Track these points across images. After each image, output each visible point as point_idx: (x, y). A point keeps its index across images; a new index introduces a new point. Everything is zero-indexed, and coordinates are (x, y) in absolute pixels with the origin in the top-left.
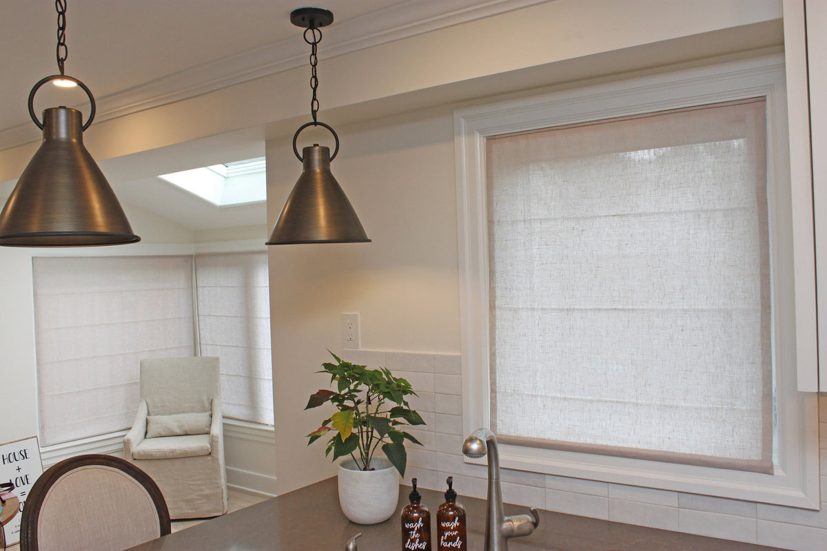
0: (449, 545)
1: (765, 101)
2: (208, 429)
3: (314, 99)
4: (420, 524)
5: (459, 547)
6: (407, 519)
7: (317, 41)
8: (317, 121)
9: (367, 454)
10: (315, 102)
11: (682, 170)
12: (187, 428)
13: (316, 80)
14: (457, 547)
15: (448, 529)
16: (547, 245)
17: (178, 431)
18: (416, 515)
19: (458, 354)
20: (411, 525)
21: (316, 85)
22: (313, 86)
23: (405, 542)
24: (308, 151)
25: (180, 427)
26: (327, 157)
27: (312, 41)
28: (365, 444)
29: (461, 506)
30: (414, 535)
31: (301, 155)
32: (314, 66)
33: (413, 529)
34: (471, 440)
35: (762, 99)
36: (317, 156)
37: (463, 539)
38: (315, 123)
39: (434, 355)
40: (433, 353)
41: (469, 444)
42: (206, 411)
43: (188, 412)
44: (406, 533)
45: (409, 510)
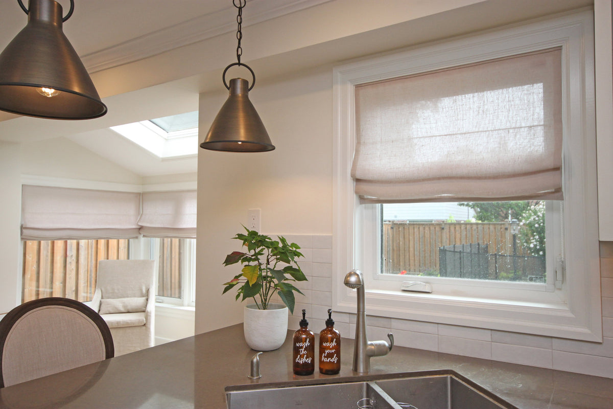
0: (328, 360)
1: (561, 49)
2: (144, 309)
3: (239, 47)
4: (307, 344)
5: (335, 362)
6: (298, 340)
7: (242, 6)
8: (241, 62)
9: (266, 300)
10: (240, 49)
11: (497, 101)
12: (129, 308)
13: (241, 33)
14: (334, 362)
15: (328, 348)
16: (395, 156)
17: (122, 309)
18: (304, 336)
19: (331, 235)
20: (301, 344)
21: (241, 38)
22: (239, 38)
23: (295, 357)
24: (233, 82)
25: (125, 307)
26: (246, 88)
27: (239, 6)
28: (264, 292)
29: (337, 331)
30: (303, 352)
31: (228, 85)
32: (240, 24)
33: (302, 347)
34: (350, 275)
35: (559, 48)
36: (239, 85)
37: (339, 356)
38: (239, 64)
39: (313, 236)
40: (311, 234)
41: (349, 278)
42: (143, 297)
43: (131, 297)
44: (297, 350)
45: (299, 333)
